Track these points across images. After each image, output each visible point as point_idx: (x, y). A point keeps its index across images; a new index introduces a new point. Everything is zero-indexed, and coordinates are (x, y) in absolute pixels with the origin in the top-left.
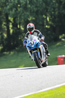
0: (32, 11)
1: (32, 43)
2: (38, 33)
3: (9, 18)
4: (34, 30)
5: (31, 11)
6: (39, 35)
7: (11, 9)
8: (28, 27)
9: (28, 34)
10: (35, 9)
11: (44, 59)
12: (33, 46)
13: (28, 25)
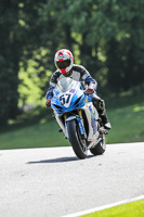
0: (123, 19)
1: (66, 97)
2: (82, 73)
3: (74, 35)
4: (72, 65)
5: (120, 18)
6: (84, 77)
7: (77, 14)
8: (57, 58)
9: (58, 74)
10: (130, 15)
11: (93, 138)
12: (67, 105)
13: (57, 55)
